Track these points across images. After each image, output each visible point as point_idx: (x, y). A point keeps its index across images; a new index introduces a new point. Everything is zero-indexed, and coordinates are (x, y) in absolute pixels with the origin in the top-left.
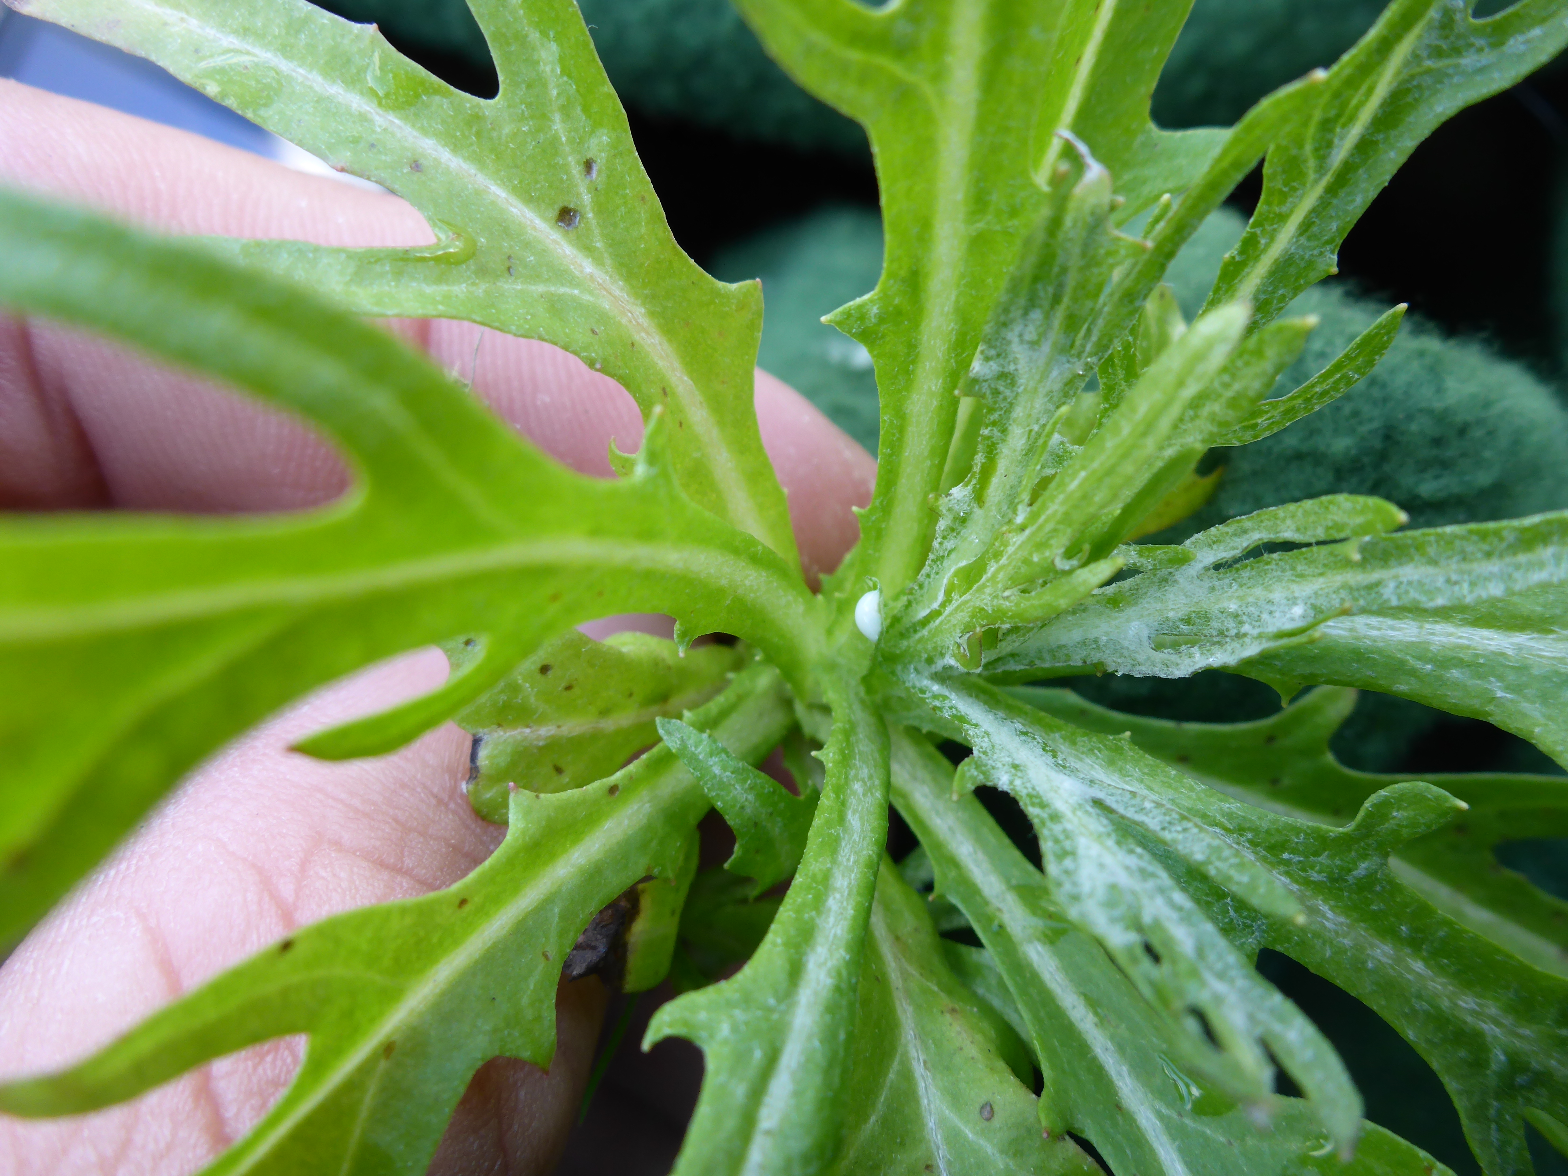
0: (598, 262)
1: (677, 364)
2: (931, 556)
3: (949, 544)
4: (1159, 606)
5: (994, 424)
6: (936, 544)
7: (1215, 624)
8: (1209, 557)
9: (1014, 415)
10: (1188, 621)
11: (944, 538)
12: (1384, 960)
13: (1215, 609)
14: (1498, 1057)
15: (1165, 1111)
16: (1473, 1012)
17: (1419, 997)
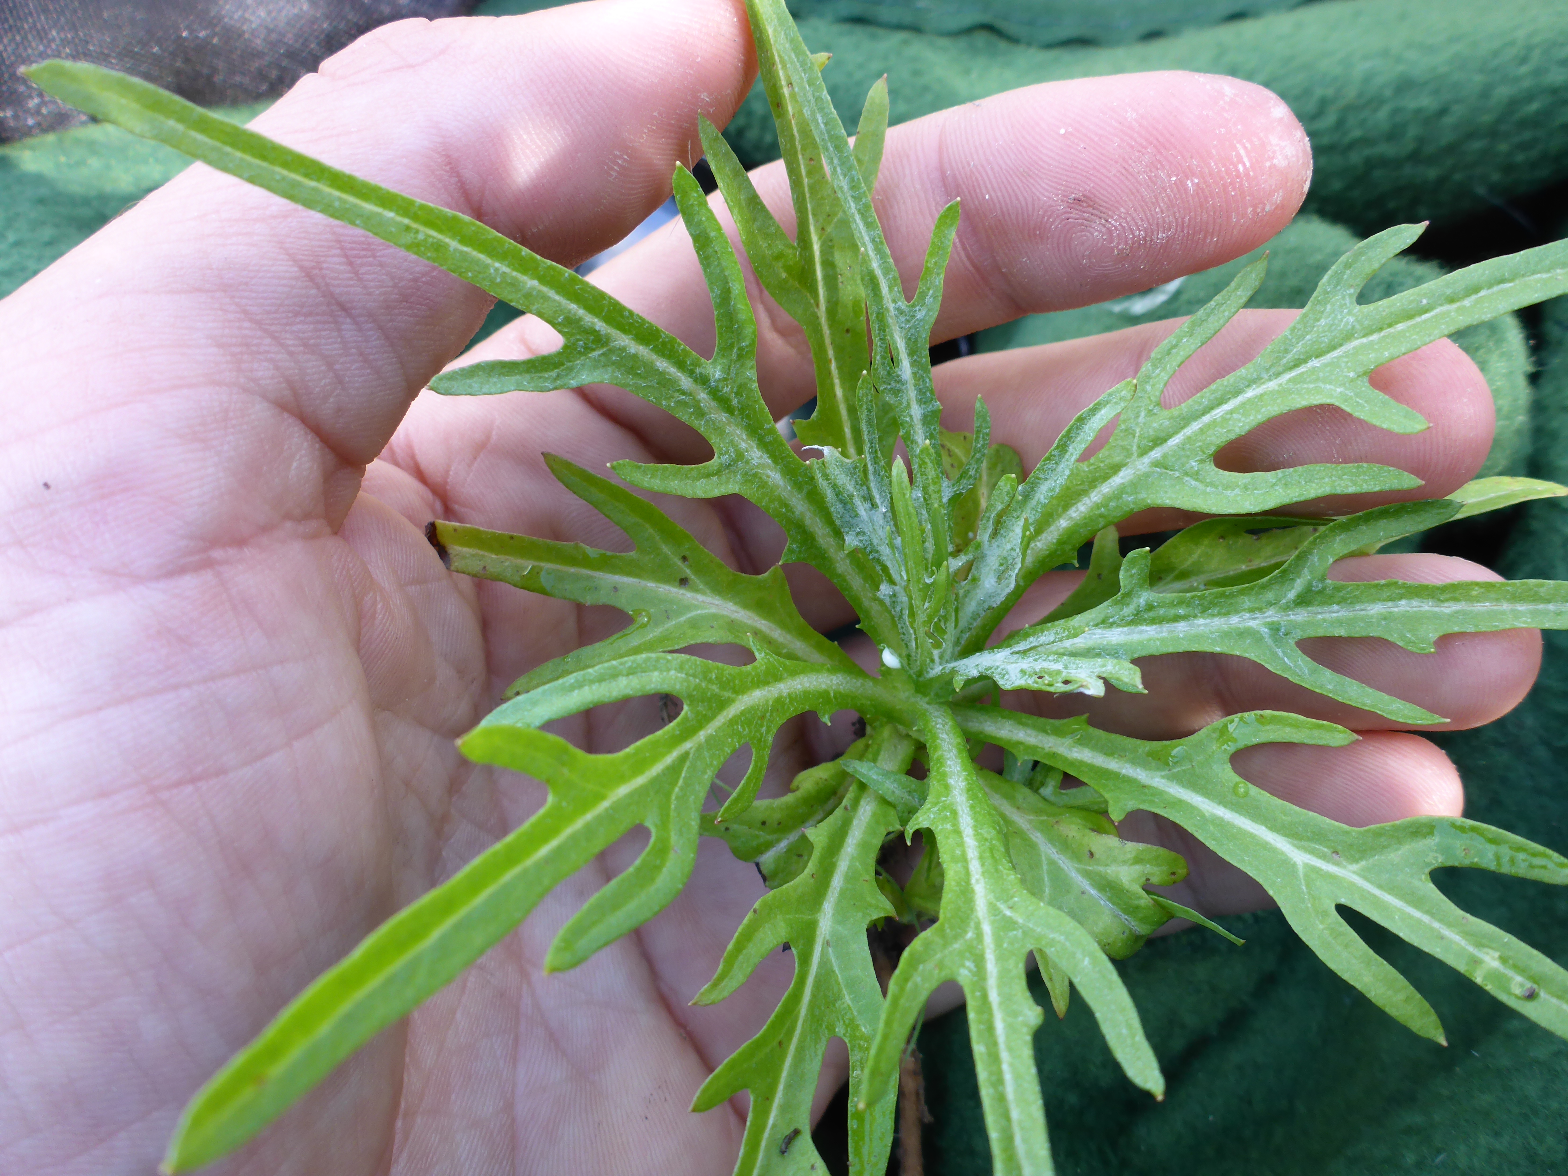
0: (704, 593)
1: (756, 618)
2: (896, 619)
3: (898, 609)
4: (988, 568)
5: (871, 552)
6: (893, 613)
7: (1009, 558)
8: (986, 537)
9: (875, 544)
10: (1001, 565)
11: (894, 608)
12: (1186, 629)
13: (1005, 553)
14: (1265, 630)
15: (1163, 773)
16: (1239, 622)
17: (1212, 633)
